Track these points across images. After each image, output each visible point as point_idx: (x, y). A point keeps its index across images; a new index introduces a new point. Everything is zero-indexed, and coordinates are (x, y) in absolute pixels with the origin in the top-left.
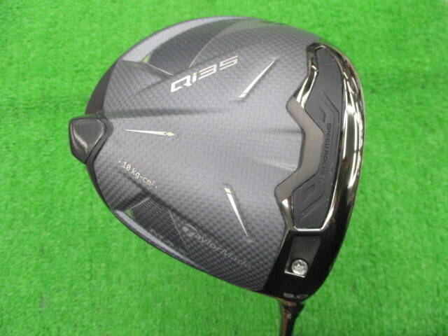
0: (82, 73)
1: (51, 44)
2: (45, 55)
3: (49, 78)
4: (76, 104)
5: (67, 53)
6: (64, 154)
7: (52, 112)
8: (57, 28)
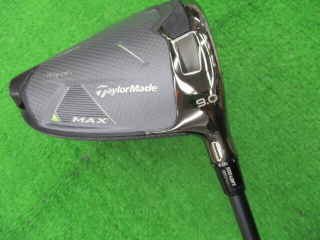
0: (54, 155)
1: (15, 153)
2: (18, 164)
3: (33, 179)
4: (68, 183)
5: (31, 150)
6: (91, 229)
7: (56, 203)
8: (9, 138)
